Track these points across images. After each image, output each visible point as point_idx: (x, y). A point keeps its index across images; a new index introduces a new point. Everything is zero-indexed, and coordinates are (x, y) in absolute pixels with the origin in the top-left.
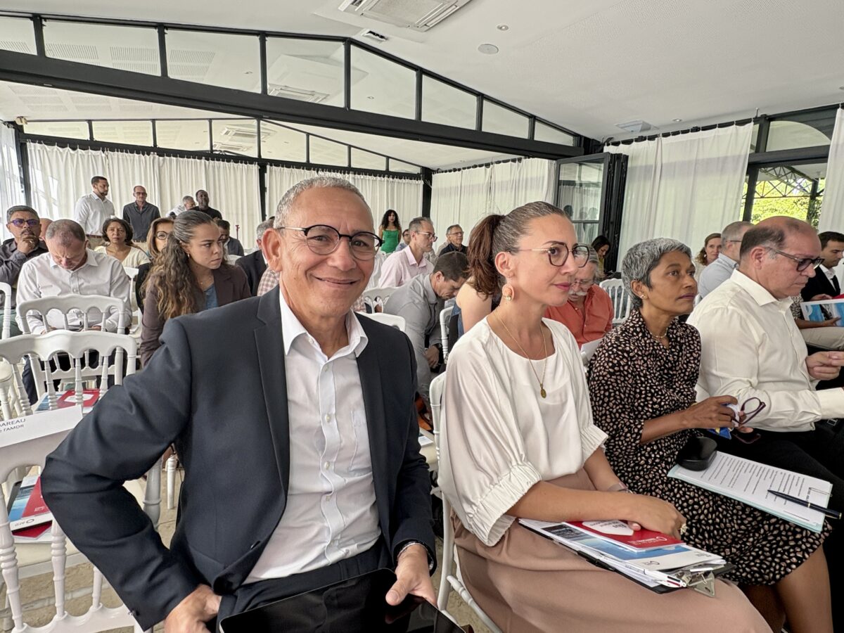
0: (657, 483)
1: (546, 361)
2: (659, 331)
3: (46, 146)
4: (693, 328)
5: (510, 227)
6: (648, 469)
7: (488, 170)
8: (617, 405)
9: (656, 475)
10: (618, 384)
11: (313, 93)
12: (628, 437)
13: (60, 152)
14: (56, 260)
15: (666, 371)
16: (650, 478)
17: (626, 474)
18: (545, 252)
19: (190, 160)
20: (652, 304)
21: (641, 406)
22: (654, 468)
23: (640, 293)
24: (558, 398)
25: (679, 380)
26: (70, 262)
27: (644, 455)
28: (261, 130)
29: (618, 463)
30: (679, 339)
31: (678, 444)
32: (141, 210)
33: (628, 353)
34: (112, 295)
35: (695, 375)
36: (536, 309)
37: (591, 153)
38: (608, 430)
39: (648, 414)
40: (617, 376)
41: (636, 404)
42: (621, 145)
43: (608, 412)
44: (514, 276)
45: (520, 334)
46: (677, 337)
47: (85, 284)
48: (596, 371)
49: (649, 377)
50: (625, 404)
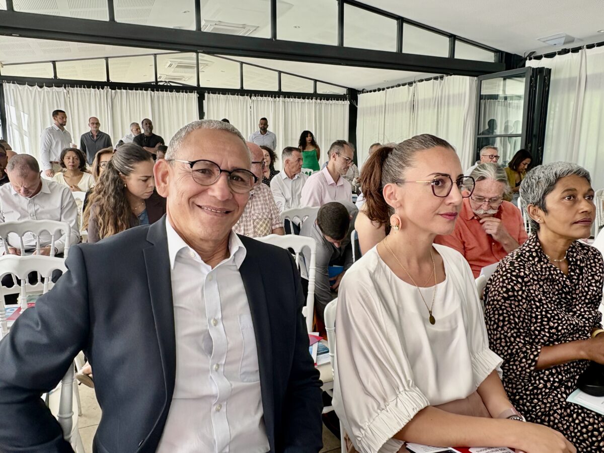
0: (555, 408)
1: (436, 287)
2: (557, 254)
3: (18, 85)
4: (595, 250)
5: (397, 160)
6: (546, 393)
7: (411, 88)
8: (512, 329)
9: (554, 400)
10: (512, 308)
11: (244, 26)
12: (524, 363)
13: (30, 90)
14: (16, 189)
15: (564, 296)
16: (548, 402)
17: (525, 397)
18: (429, 184)
19: (137, 91)
20: (548, 228)
21: (537, 330)
22: (553, 392)
23: (536, 217)
24: (448, 325)
25: (580, 303)
26: (27, 191)
27: (542, 379)
28: (200, 62)
29: (517, 385)
30: (579, 263)
31: (579, 368)
32: (95, 138)
33: (523, 278)
34: (63, 219)
35: (597, 297)
36: (423, 238)
37: (513, 68)
38: (502, 354)
39: (545, 338)
40: (511, 300)
41: (533, 328)
42: (544, 59)
43: (502, 336)
44: (401, 206)
45: (409, 262)
46: (577, 260)
47: (40, 210)
48: (491, 295)
49: (544, 302)
50: (520, 328)
